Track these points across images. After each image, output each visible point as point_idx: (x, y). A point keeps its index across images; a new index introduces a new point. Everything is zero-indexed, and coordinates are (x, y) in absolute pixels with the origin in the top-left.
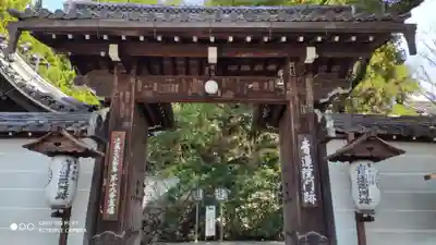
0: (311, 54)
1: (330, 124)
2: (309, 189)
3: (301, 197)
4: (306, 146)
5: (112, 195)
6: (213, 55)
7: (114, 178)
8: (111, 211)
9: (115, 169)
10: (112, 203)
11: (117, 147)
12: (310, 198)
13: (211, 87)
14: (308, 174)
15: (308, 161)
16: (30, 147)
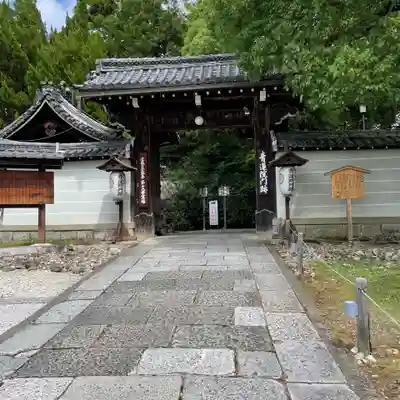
0: (263, 96)
1: (274, 143)
2: (263, 184)
3: (259, 189)
4: (263, 157)
5: (143, 192)
6: (198, 101)
7: (143, 182)
8: (143, 202)
9: (143, 177)
10: (143, 197)
11: (142, 163)
12: (264, 189)
13: (199, 121)
14: (263, 174)
15: (264, 166)
16: (100, 168)
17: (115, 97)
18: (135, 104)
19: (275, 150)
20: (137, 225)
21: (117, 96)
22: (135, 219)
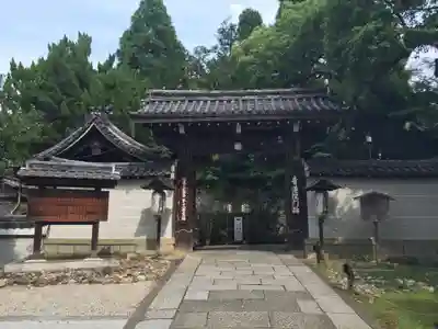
0: (296, 128)
1: (306, 169)
2: (295, 205)
3: (291, 210)
4: (295, 181)
5: (184, 210)
6: (239, 130)
7: (184, 200)
8: (184, 219)
9: (184, 196)
10: (184, 214)
11: (184, 183)
12: (296, 210)
13: (238, 147)
14: (295, 197)
15: (296, 189)
17: (165, 124)
18: (182, 131)
19: (307, 175)
20: (177, 241)
21: (167, 124)
22: (175, 235)
